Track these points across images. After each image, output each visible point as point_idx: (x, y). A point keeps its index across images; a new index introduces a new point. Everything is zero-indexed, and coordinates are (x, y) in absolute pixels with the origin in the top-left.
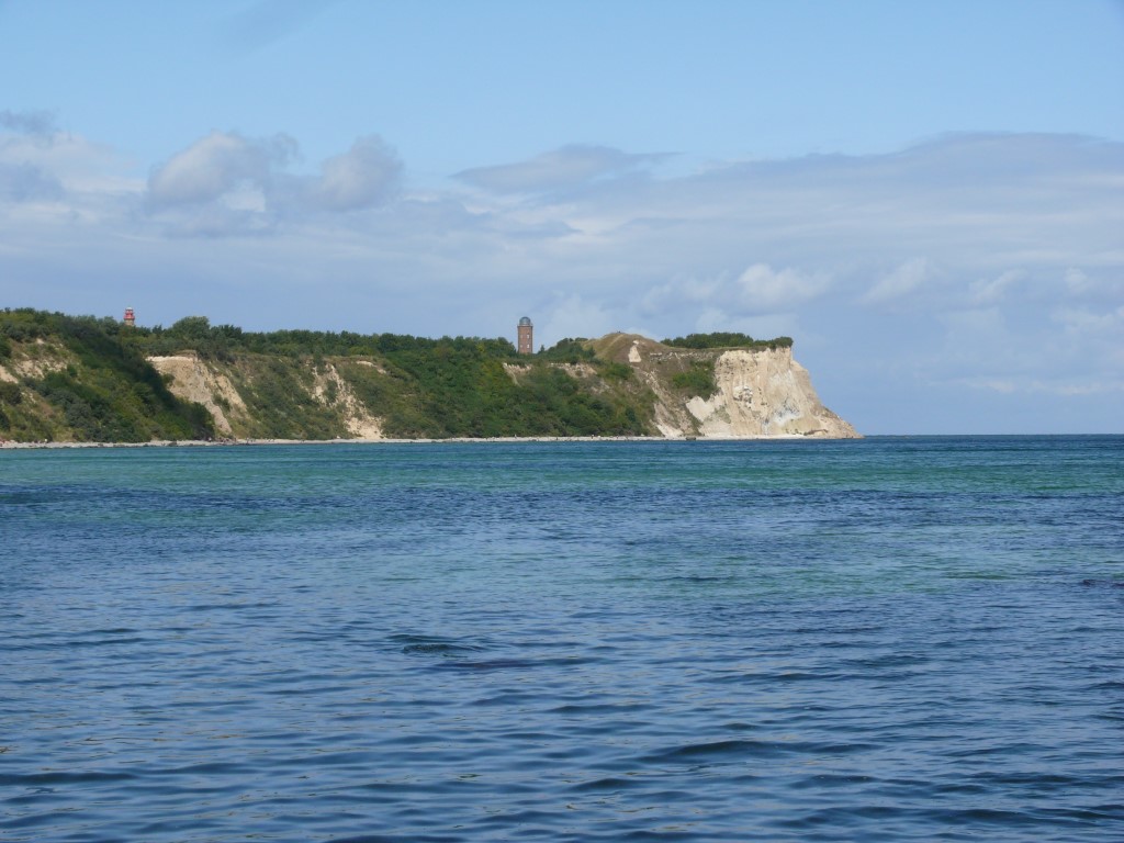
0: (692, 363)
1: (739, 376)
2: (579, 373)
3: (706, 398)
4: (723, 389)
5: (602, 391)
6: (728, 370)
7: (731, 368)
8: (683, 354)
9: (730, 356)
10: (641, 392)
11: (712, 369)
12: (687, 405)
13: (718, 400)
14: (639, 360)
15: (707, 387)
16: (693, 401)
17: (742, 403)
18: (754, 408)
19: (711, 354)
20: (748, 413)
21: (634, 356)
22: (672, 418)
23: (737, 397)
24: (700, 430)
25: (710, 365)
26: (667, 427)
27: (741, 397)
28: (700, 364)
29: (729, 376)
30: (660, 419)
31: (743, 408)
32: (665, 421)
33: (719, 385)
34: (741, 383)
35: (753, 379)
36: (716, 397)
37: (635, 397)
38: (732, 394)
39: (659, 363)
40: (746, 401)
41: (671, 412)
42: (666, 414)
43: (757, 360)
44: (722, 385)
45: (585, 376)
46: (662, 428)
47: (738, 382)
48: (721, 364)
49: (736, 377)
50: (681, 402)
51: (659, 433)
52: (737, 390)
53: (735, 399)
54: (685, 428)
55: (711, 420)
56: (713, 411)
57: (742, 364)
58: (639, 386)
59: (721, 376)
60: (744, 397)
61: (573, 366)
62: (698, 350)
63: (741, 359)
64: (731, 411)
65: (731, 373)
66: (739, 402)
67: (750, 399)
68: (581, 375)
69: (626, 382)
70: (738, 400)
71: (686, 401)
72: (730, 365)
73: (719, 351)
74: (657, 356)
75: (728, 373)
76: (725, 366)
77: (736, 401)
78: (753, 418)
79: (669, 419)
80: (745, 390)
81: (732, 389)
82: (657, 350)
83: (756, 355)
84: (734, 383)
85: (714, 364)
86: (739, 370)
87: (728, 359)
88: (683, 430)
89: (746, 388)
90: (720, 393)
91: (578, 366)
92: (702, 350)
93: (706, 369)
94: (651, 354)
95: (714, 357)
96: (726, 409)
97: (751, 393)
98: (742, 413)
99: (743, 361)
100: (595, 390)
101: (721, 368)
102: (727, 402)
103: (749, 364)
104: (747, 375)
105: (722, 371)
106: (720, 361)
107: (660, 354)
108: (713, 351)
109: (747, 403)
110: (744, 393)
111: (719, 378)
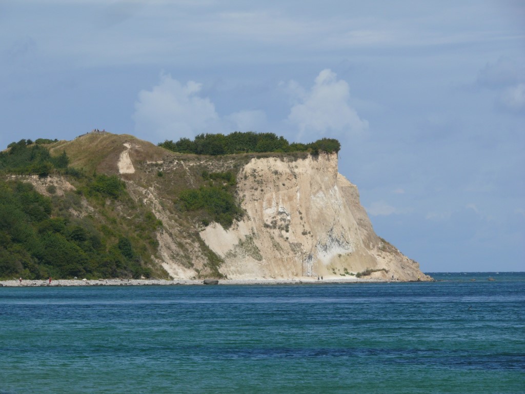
0: (204, 175)
1: (270, 193)
2: (51, 190)
3: (227, 224)
4: (250, 213)
5: (84, 214)
6: (256, 184)
7: (260, 183)
8: (191, 163)
9: (258, 165)
10: (137, 216)
11: (234, 184)
12: (202, 235)
13: (243, 228)
14: (132, 171)
15: (227, 209)
16: (209, 229)
17: (276, 232)
18: (292, 239)
19: (231, 163)
20: (285, 246)
21: (125, 165)
22: (182, 253)
23: (269, 223)
24: (222, 270)
25: (230, 178)
26: (175, 266)
28: (216, 177)
29: (257, 193)
30: (165, 254)
31: (277, 239)
32: (173, 257)
33: (243, 207)
34: (274, 203)
35: (290, 198)
36: (241, 223)
37: (130, 223)
38: (261, 219)
39: (160, 175)
40: (281, 228)
41: (180, 245)
42: (174, 247)
43: (296, 170)
44: (248, 207)
45: (59, 193)
46: (170, 267)
47: (269, 202)
48: (246, 177)
49: (267, 196)
50: (192, 231)
51: (165, 275)
52: (269, 213)
53: (266, 226)
54: (200, 267)
55: (235, 256)
56: (237, 242)
57: (274, 177)
58: (133, 208)
59: (246, 193)
60: (279, 223)
61: (42, 180)
62: (213, 157)
63: (273, 169)
64: (262, 243)
65: (260, 189)
66: (272, 231)
67: (287, 227)
68: (54, 192)
69: (116, 202)
70: (271, 228)
71: (200, 229)
72: (258, 178)
73: (242, 159)
74: (157, 165)
75: (256, 189)
76: (251, 179)
77: (268, 229)
78: (291, 253)
79: (178, 255)
80: (280, 213)
81: (261, 212)
82: (155, 156)
83: (294, 164)
84: (265, 204)
85: (236, 177)
86: (271, 185)
87: (255, 170)
88: (197, 271)
89: (281, 210)
90: (245, 218)
91: (49, 179)
92: (219, 156)
93: (225, 184)
94: (148, 163)
95: (235, 166)
96: (254, 240)
97: (289, 218)
98: (277, 246)
99: (276, 173)
100: (75, 213)
101: (246, 182)
102: (255, 231)
103: (284, 177)
104: (283, 192)
105: (248, 186)
106: (244, 172)
107: (159, 162)
108: (234, 159)
109: (284, 232)
110: (279, 217)
111: (244, 196)
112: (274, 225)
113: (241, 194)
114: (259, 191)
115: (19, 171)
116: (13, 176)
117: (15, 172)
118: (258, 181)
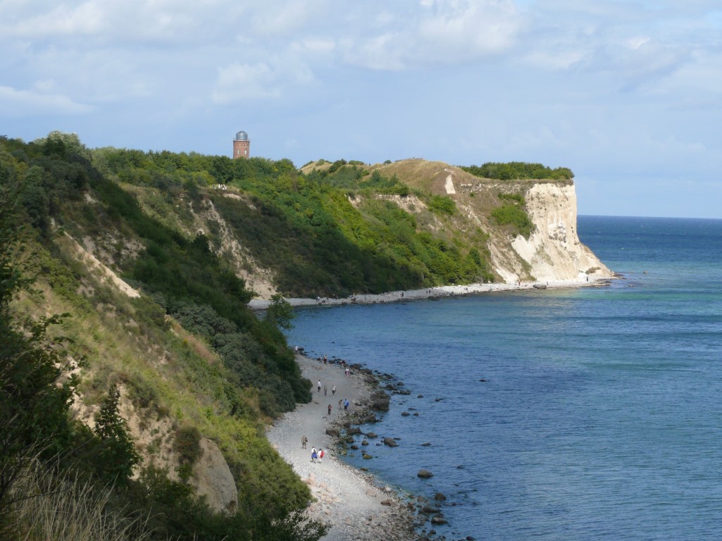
0: (500, 196)
1: (552, 212)
2: (412, 207)
3: (527, 236)
4: (538, 227)
5: (438, 229)
6: (541, 205)
7: (543, 203)
8: (491, 185)
9: (540, 189)
10: (470, 230)
11: (524, 204)
12: (513, 244)
13: (537, 238)
14: (453, 192)
15: (524, 224)
16: (517, 239)
17: (557, 242)
18: (569, 249)
19: (518, 187)
20: (565, 253)
21: (450, 188)
22: (505, 261)
23: (552, 235)
24: (532, 274)
25: (519, 198)
26: (504, 271)
27: (556, 235)
28: (509, 197)
30: (496, 261)
31: (559, 248)
32: (502, 264)
33: (534, 222)
34: (555, 220)
35: (566, 216)
36: (534, 235)
37: (466, 235)
38: (547, 232)
39: (472, 195)
40: (561, 240)
41: (503, 254)
42: (499, 255)
43: (566, 194)
44: (536, 221)
45: (418, 210)
46: (501, 271)
47: (552, 218)
48: (532, 199)
49: (550, 214)
50: (506, 242)
51: (501, 280)
52: (551, 228)
53: (551, 238)
54: (519, 272)
55: (537, 262)
56: (535, 251)
57: (553, 199)
58: (465, 223)
59: (534, 211)
60: (559, 235)
61: (403, 199)
62: (502, 181)
63: (552, 193)
64: (550, 251)
65: (544, 208)
66: (555, 241)
67: (564, 238)
68: (414, 210)
69: (452, 217)
70: (554, 239)
71: (511, 240)
72: (541, 200)
73: (526, 183)
74: (468, 187)
75: (541, 208)
76: (536, 200)
77: (552, 240)
78: (571, 259)
79: (504, 262)
80: (560, 228)
81: (546, 226)
82: (466, 180)
83: (564, 189)
84: (549, 220)
85: (524, 198)
86: (552, 205)
87: (538, 193)
88: (518, 275)
89: (560, 225)
90: (536, 231)
91: (408, 199)
92: (507, 181)
93: (516, 203)
94: (462, 185)
95: (522, 189)
96: (545, 249)
97: (565, 231)
98: (560, 253)
99: (554, 196)
100: (433, 227)
101: (533, 202)
102: (544, 242)
103: (560, 199)
104: (561, 211)
105: (534, 206)
106: (530, 194)
107: (470, 185)
108: (519, 183)
109: (562, 242)
110: (558, 231)
111: (533, 213)
112: (556, 237)
113: (530, 212)
114: (543, 210)
115: (384, 192)
116: (380, 196)
117: (381, 192)
118: (541, 202)
